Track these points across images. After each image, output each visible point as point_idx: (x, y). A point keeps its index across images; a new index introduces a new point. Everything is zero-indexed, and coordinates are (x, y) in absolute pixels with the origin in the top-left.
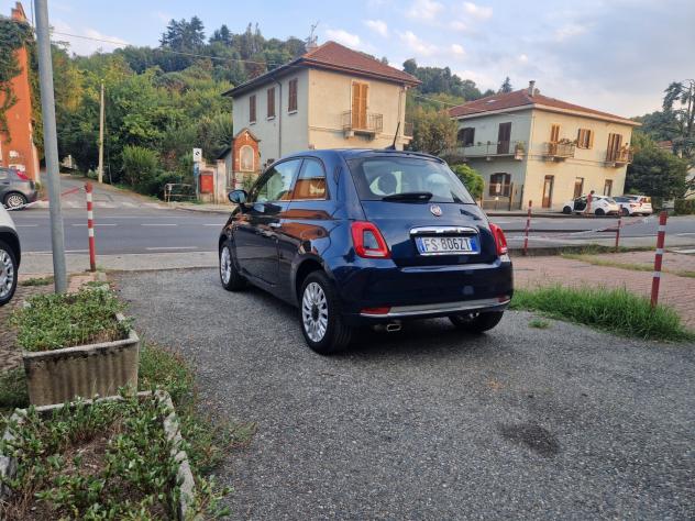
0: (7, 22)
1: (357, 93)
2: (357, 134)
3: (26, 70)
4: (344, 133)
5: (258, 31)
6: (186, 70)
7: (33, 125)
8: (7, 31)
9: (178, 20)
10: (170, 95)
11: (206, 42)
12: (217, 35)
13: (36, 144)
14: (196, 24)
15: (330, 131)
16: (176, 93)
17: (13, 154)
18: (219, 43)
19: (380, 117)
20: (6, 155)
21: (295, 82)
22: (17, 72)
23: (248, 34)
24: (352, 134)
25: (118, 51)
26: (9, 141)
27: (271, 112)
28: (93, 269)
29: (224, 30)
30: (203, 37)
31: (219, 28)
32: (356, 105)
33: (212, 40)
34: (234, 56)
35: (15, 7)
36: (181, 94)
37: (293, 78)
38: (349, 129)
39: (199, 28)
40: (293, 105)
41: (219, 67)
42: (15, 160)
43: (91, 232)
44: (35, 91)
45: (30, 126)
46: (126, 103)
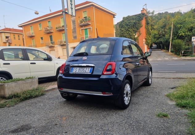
0: (140, 14)
3: (144, 25)
7: (146, 39)
8: (139, 16)
13: (146, 44)
44: (147, 30)
45: (144, 40)
46: (179, 26)
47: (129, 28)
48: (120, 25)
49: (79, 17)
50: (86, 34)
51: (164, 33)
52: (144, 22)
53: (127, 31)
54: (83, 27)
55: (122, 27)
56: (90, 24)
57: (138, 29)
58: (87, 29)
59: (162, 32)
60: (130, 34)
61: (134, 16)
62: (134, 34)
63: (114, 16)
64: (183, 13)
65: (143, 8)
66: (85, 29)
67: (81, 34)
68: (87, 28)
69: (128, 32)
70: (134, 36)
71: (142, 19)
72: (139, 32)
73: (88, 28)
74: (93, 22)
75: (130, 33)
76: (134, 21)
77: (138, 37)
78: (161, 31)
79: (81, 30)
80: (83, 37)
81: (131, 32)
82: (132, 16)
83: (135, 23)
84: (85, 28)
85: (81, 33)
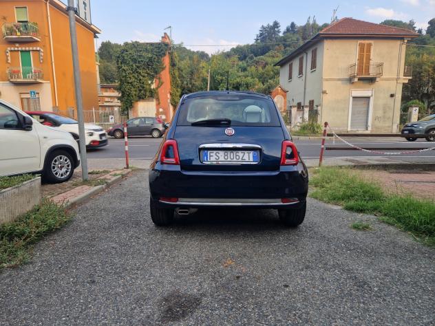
0: (159, 44)
1: (362, 50)
2: (359, 79)
3: (168, 67)
4: (350, 80)
5: (315, 21)
6: (267, 54)
7: (171, 94)
8: (159, 48)
9: (265, 25)
10: (257, 70)
11: (281, 35)
12: (288, 29)
13: (172, 104)
14: (276, 25)
15: (339, 80)
16: (260, 69)
17: (161, 110)
18: (288, 34)
19: (381, 65)
20: (158, 110)
21: (316, 50)
22: (163, 69)
23: (308, 24)
24: (356, 80)
25: (233, 49)
26: (159, 104)
27: (301, 72)
28: (128, 168)
29: (293, 25)
30: (279, 32)
31: (289, 25)
32: (361, 59)
33: (284, 33)
34: (298, 40)
35: (163, 35)
36: (263, 69)
37: (314, 48)
38: (354, 77)
39: (277, 27)
40: (314, 66)
41: (288, 48)
42: (162, 113)
43: (127, 148)
44: (173, 77)
45: (169, 96)
46: (220, 78)
47: (138, 67)
48: (119, 57)
49: (5, 18)
50: (26, 63)
51: (190, 86)
52: (166, 61)
53: (133, 72)
54: (17, 45)
55: (124, 62)
56: (37, 41)
57: (156, 73)
58: (29, 51)
59: (187, 84)
60: (140, 80)
61: (147, 43)
62: (150, 82)
63: (95, 33)
64: (210, 56)
65: (165, 34)
66: (22, 51)
67: (9, 61)
68: (27, 49)
69: (136, 75)
70: (150, 85)
71: (164, 54)
72: (160, 79)
73: (31, 49)
74: (47, 38)
75: (142, 78)
76: (150, 55)
77: (157, 88)
78: (185, 83)
79: (11, 51)
80: (15, 69)
81: (144, 77)
82: (143, 44)
83: (150, 59)
84: (24, 49)
85: (9, 58)
